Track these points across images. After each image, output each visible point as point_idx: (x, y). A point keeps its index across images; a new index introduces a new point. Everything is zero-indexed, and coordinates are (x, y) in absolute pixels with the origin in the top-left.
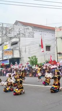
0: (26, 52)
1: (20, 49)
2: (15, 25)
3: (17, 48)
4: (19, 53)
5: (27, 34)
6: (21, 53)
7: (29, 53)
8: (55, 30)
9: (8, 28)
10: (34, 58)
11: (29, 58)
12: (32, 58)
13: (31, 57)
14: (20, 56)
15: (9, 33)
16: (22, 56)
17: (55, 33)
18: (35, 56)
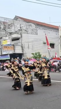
0: (29, 48)
1: (22, 45)
2: (15, 21)
3: (19, 44)
4: (21, 49)
5: (30, 31)
6: (24, 48)
7: (32, 49)
8: (58, 29)
9: (6, 23)
10: (38, 54)
11: (33, 54)
12: (36, 54)
13: (34, 53)
14: (23, 52)
15: (9, 28)
16: (24, 52)
17: (59, 32)
18: (39, 53)
